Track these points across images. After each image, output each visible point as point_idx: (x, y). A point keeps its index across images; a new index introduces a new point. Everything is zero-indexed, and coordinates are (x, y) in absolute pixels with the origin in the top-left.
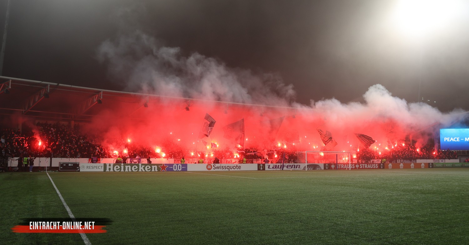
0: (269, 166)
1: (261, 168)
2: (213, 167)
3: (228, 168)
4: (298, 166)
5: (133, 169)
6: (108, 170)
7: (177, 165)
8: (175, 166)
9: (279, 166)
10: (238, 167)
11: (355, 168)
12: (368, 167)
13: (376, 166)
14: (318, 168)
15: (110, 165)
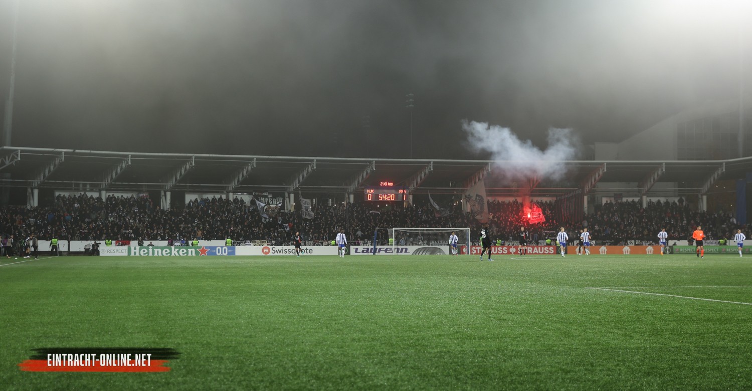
0: (357, 249)
2: (271, 251)
4: (404, 250)
5: (164, 253)
6: (132, 254)
7: (222, 247)
8: (219, 249)
10: (308, 251)
11: (509, 253)
12: (534, 253)
13: (549, 251)
14: (440, 252)
15: (135, 249)
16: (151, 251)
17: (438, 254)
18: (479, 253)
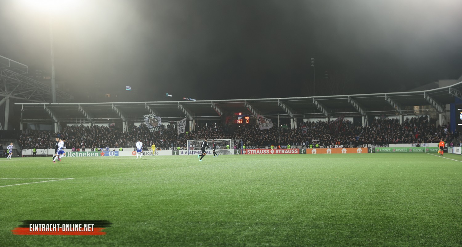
0: (182, 152)
1: (176, 154)
3: (148, 153)
4: (208, 152)
7: (112, 152)
8: (110, 153)
9: (191, 152)
10: (156, 153)
11: (270, 153)
12: (285, 153)
13: (295, 152)
14: (229, 153)
15: (70, 153)
16: (77, 154)
17: (228, 154)
18: (251, 153)
